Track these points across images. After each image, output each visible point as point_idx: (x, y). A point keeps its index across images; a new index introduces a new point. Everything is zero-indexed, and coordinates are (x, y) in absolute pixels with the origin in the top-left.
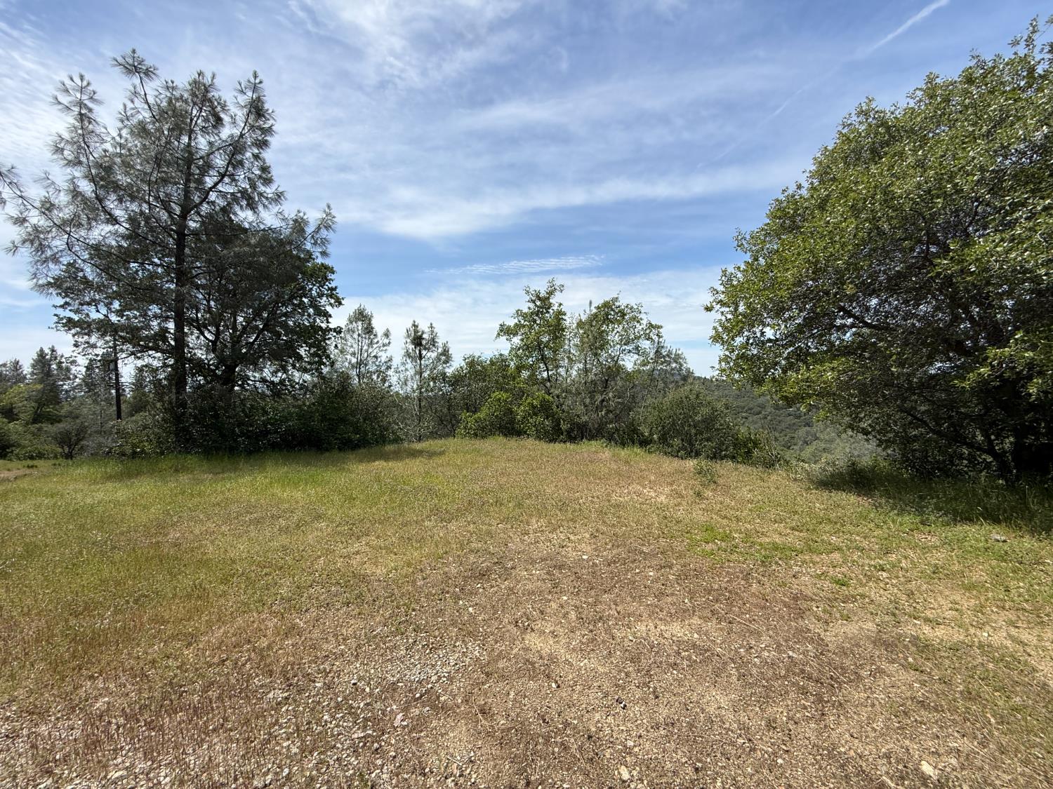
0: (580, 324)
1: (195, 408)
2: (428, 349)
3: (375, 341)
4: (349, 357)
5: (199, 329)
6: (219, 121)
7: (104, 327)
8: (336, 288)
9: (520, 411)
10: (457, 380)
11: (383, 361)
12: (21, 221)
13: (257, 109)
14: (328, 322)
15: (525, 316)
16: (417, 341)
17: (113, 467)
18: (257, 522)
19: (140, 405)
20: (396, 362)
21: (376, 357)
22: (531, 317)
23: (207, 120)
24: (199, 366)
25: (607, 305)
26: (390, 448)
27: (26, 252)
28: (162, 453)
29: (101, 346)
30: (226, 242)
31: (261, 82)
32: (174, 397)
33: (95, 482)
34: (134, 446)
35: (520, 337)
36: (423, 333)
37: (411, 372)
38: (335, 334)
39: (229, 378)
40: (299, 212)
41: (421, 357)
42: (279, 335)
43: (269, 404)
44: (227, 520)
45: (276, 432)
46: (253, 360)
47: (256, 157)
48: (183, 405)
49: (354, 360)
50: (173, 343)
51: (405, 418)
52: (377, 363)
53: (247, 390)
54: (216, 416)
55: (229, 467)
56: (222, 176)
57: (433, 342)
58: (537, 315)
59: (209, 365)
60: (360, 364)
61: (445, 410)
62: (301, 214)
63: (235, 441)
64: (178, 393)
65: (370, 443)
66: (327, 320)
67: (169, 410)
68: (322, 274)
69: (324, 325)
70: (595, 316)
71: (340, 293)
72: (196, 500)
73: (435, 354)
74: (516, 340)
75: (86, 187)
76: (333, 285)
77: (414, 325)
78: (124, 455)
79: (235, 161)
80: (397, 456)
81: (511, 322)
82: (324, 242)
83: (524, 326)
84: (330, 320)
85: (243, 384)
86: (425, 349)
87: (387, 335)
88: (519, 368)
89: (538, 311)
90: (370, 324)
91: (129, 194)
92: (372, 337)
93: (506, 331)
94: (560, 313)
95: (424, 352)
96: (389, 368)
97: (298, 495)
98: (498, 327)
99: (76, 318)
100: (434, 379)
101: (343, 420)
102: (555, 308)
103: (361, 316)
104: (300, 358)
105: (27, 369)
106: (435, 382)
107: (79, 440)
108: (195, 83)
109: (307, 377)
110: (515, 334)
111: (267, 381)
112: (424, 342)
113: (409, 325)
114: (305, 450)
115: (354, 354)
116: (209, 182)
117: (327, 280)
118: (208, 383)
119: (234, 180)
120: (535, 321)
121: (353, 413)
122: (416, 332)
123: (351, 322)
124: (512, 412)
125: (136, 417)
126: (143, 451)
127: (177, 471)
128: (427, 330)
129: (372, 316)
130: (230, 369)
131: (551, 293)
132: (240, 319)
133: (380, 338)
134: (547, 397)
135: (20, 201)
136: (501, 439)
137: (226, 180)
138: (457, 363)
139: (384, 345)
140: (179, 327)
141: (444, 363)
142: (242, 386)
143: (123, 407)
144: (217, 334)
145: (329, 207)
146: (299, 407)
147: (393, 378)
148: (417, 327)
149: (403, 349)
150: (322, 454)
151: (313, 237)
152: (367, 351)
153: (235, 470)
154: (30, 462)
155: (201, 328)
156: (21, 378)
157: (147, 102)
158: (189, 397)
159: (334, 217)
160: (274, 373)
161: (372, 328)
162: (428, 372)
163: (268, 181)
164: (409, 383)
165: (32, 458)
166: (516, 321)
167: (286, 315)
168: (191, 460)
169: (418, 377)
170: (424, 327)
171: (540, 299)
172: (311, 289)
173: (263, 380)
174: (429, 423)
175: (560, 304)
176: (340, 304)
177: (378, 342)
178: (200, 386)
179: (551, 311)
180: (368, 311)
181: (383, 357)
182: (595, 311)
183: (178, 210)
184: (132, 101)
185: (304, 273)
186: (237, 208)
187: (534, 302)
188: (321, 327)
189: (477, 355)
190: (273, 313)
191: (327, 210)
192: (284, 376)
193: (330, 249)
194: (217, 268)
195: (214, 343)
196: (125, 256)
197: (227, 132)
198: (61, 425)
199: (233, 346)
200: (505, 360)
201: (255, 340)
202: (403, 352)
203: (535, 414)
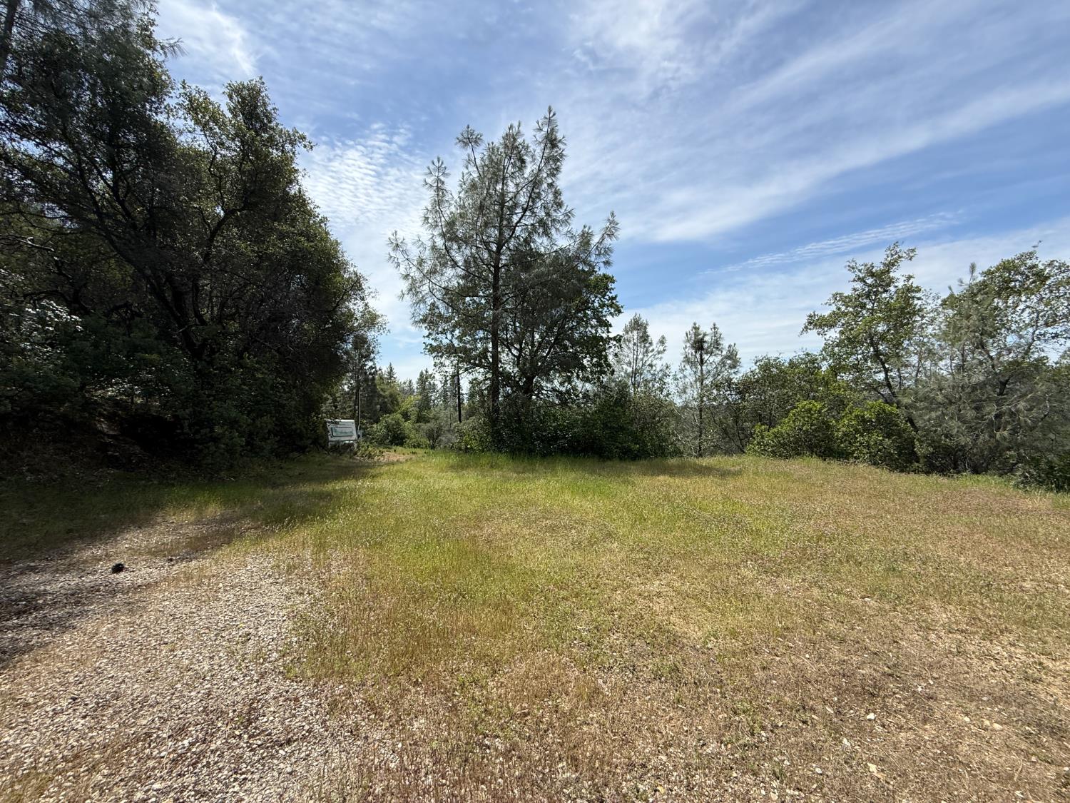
0: (951, 302)
1: (505, 414)
2: (711, 353)
3: (651, 349)
4: (625, 367)
5: (508, 347)
6: (523, 162)
7: (451, 350)
8: (616, 296)
9: (842, 426)
10: (745, 387)
11: (658, 370)
12: (406, 277)
13: (551, 141)
14: (608, 332)
15: (846, 300)
16: (699, 345)
17: (454, 459)
18: (552, 529)
19: (472, 412)
20: (675, 368)
21: (651, 365)
22: (856, 302)
23: (514, 166)
24: (508, 377)
25: (1006, 266)
26: (673, 461)
27: (408, 299)
28: (483, 451)
29: (449, 365)
30: (527, 267)
31: (554, 114)
32: (491, 404)
33: (442, 471)
34: (467, 443)
35: (838, 330)
36: (705, 335)
37: (691, 379)
38: (615, 343)
39: (528, 389)
40: (585, 227)
41: (702, 362)
42: (566, 348)
43: (558, 411)
44: (528, 523)
45: (564, 437)
46: (545, 372)
47: (551, 185)
48: (496, 410)
49: (630, 370)
50: (491, 360)
51: (684, 429)
52: (652, 372)
53: (541, 399)
54: (519, 421)
55: (529, 468)
56: (525, 210)
57: (717, 344)
58: (868, 296)
59: (515, 377)
60: (636, 373)
61: (730, 421)
62: (586, 229)
63: (533, 443)
64: (494, 401)
65: (649, 454)
66: (608, 329)
67: (488, 415)
68: (604, 284)
69: (604, 336)
70: (984, 285)
71: (620, 302)
72: (504, 497)
73: (720, 358)
74: (834, 334)
75: (440, 242)
76: (613, 294)
77: (695, 328)
78: (460, 449)
79: (534, 197)
80: (680, 471)
81: (826, 312)
82: (608, 251)
83: (845, 314)
84: (610, 329)
85: (538, 393)
86: (707, 353)
87: (662, 342)
88: (835, 370)
89: (869, 292)
90: (645, 332)
91: (466, 241)
92: (647, 345)
93: (817, 323)
94: (909, 292)
95: (705, 357)
96: (666, 375)
97: (587, 505)
98: (805, 320)
99: (435, 344)
100: (718, 387)
101: (622, 429)
102: (900, 284)
103: (637, 325)
104: (583, 368)
105: (415, 386)
106: (718, 390)
107: (438, 436)
108: (507, 137)
109: (588, 386)
110: (832, 326)
111: (556, 390)
112: (706, 346)
113: (689, 328)
114: (589, 457)
115: (629, 363)
116: (515, 219)
117: (608, 289)
118: (513, 392)
119: (533, 212)
120: (863, 306)
121: (632, 421)
122: (697, 334)
123: (627, 333)
124: (829, 427)
125: (470, 420)
126: (472, 448)
127: (492, 467)
128: (709, 331)
129: (647, 324)
130: (530, 380)
131: (891, 265)
132: (537, 336)
133: (656, 346)
134: (888, 408)
135: (407, 262)
136: (815, 461)
137: (528, 213)
138: (747, 367)
139: (659, 353)
140: (495, 347)
141: (730, 368)
142: (537, 396)
143: (462, 412)
144: (520, 350)
145: (613, 215)
146: (584, 415)
147: (672, 387)
148: (698, 329)
149: (682, 354)
150: (604, 461)
151: (597, 248)
152: (642, 360)
153: (533, 471)
154: (414, 450)
155: (509, 346)
156: (411, 391)
157: (476, 165)
158: (501, 404)
159: (617, 224)
160: (562, 384)
161: (648, 336)
162: (711, 379)
163: (560, 205)
164: (688, 391)
165: (415, 447)
166: (834, 308)
167: (571, 329)
168: (502, 459)
169: (698, 384)
170: (705, 329)
171: (872, 275)
172: (594, 301)
173: (554, 390)
174: (712, 435)
175: (909, 277)
176: (620, 312)
177: (653, 350)
178: (508, 395)
179: (892, 289)
180: (643, 320)
181: (659, 365)
182: (980, 278)
183: (494, 247)
184: (467, 168)
185: (587, 286)
186: (536, 237)
187: (862, 280)
188: (602, 337)
189: (772, 356)
190: (562, 327)
191: (611, 218)
192: (569, 386)
193: (613, 258)
194: (521, 293)
195: (518, 357)
196: (462, 292)
197: (530, 169)
198: (429, 424)
199: (532, 358)
200: (813, 361)
201: (548, 354)
202: (682, 358)
203: (867, 430)
